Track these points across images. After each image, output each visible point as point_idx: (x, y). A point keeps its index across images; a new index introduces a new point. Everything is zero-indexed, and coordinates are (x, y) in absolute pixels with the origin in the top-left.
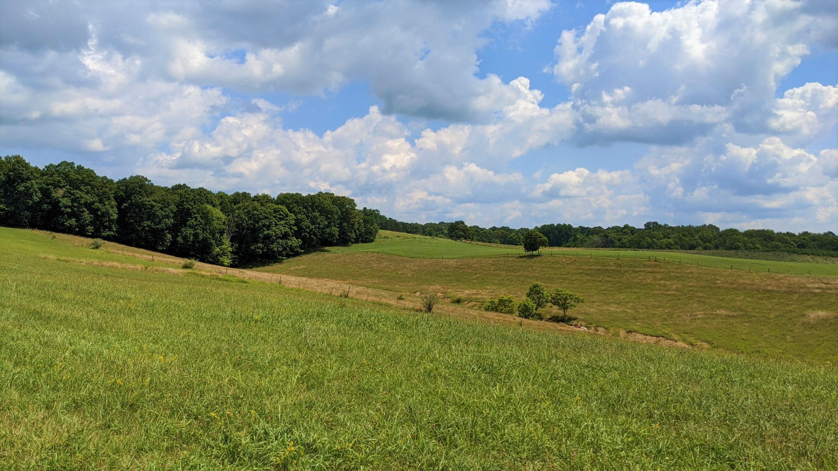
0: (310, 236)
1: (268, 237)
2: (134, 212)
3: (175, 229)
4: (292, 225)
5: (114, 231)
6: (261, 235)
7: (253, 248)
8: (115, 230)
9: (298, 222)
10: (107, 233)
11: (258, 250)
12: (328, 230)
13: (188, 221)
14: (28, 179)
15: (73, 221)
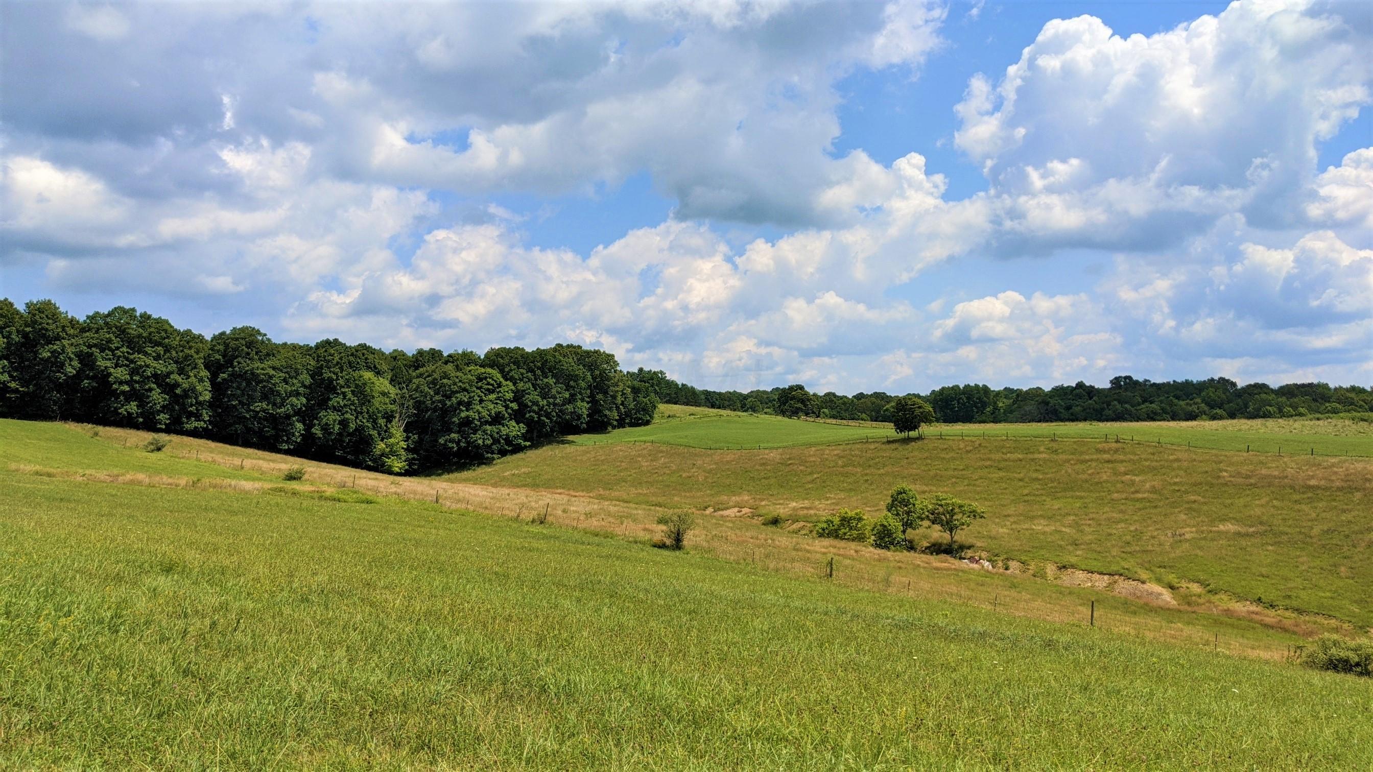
0: (539, 418)
1: (467, 422)
2: (238, 388)
3: (308, 415)
4: (509, 400)
5: (205, 422)
6: (455, 419)
7: (442, 441)
8: (207, 418)
9: (518, 396)
10: (193, 424)
11: (450, 445)
12: (570, 408)
13: (330, 399)
14: (58, 338)
15: (133, 407)
